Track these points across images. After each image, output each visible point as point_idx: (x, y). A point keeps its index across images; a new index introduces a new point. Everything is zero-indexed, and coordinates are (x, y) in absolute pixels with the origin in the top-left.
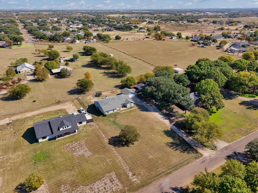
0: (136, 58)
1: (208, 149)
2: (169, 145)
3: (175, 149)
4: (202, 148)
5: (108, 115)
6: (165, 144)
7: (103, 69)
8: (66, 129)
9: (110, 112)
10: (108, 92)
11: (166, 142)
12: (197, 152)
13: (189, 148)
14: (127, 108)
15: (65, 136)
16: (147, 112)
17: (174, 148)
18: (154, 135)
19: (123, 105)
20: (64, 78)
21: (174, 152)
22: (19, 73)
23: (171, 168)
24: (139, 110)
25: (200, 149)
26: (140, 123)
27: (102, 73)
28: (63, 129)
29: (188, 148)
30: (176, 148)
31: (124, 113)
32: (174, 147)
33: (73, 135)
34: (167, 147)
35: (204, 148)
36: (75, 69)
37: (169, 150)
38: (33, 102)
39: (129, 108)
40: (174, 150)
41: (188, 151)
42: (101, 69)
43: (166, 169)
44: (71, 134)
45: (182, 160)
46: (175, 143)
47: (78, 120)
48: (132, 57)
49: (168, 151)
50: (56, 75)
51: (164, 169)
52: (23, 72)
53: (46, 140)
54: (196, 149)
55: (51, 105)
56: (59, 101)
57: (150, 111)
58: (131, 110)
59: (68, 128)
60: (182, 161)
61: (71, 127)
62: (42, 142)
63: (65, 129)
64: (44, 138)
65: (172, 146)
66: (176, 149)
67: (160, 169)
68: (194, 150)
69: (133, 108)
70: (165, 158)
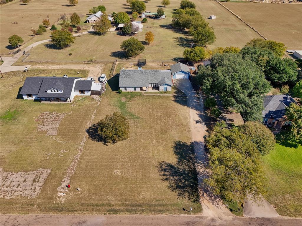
0: (248, 25)
1: (224, 206)
2: (161, 167)
3: (165, 177)
4: (213, 198)
5: (124, 92)
6: (158, 162)
7: (183, 34)
8: (55, 92)
9: (129, 90)
10: (159, 64)
11: (161, 161)
12: (197, 200)
13: (190, 186)
14: (159, 91)
15: (53, 102)
16: (182, 105)
17: (164, 175)
18: (157, 142)
19: (156, 86)
20: (126, 36)
21: (158, 181)
22: (88, 22)
23: (127, 205)
24: (173, 99)
25: (208, 198)
26: (154, 118)
27: (175, 38)
28: (52, 92)
29: (187, 186)
30: (168, 177)
31: (147, 96)
32: (166, 173)
33: (63, 104)
34: (156, 169)
35: (218, 199)
36: (149, 27)
37: (155, 174)
38: (69, 55)
39: (161, 93)
40: (161, 178)
41: (185, 191)
42: (179, 33)
43: (119, 203)
44: (60, 102)
45: (157, 201)
46: (175, 168)
47: (80, 86)
48: (243, 23)
49: (152, 175)
50: (121, 31)
51: (116, 200)
52: (92, 22)
53: (32, 100)
54: (201, 195)
55: (81, 63)
56: (92, 60)
57: (188, 106)
58: (162, 95)
59: (58, 92)
60: (157, 203)
61: (62, 92)
62: (27, 100)
63: (53, 92)
64: (30, 96)
65: (165, 170)
66: (166, 179)
67: (110, 198)
68: (196, 194)
69: (166, 94)
70: (135, 184)
